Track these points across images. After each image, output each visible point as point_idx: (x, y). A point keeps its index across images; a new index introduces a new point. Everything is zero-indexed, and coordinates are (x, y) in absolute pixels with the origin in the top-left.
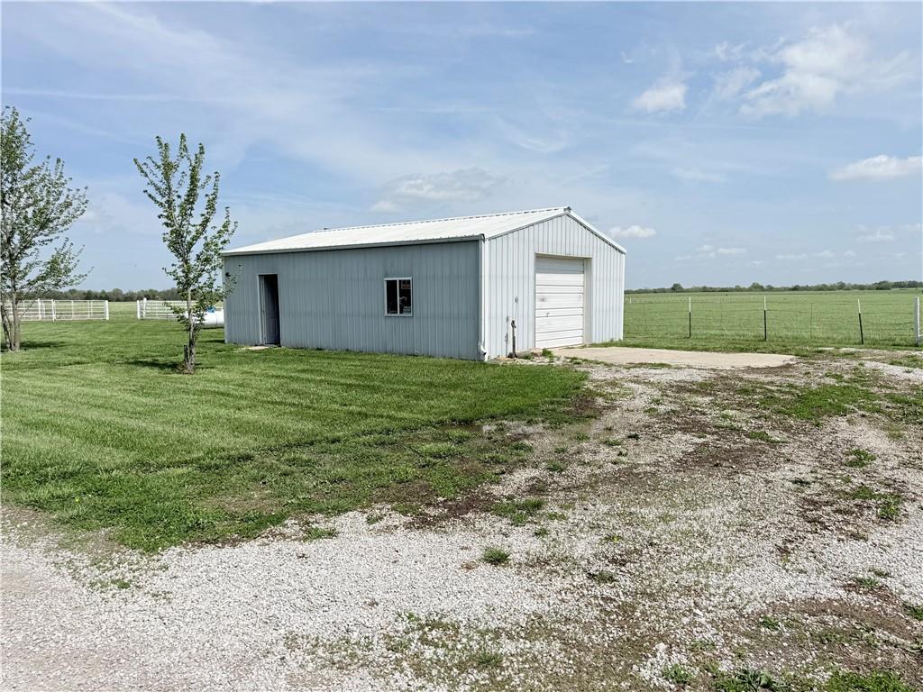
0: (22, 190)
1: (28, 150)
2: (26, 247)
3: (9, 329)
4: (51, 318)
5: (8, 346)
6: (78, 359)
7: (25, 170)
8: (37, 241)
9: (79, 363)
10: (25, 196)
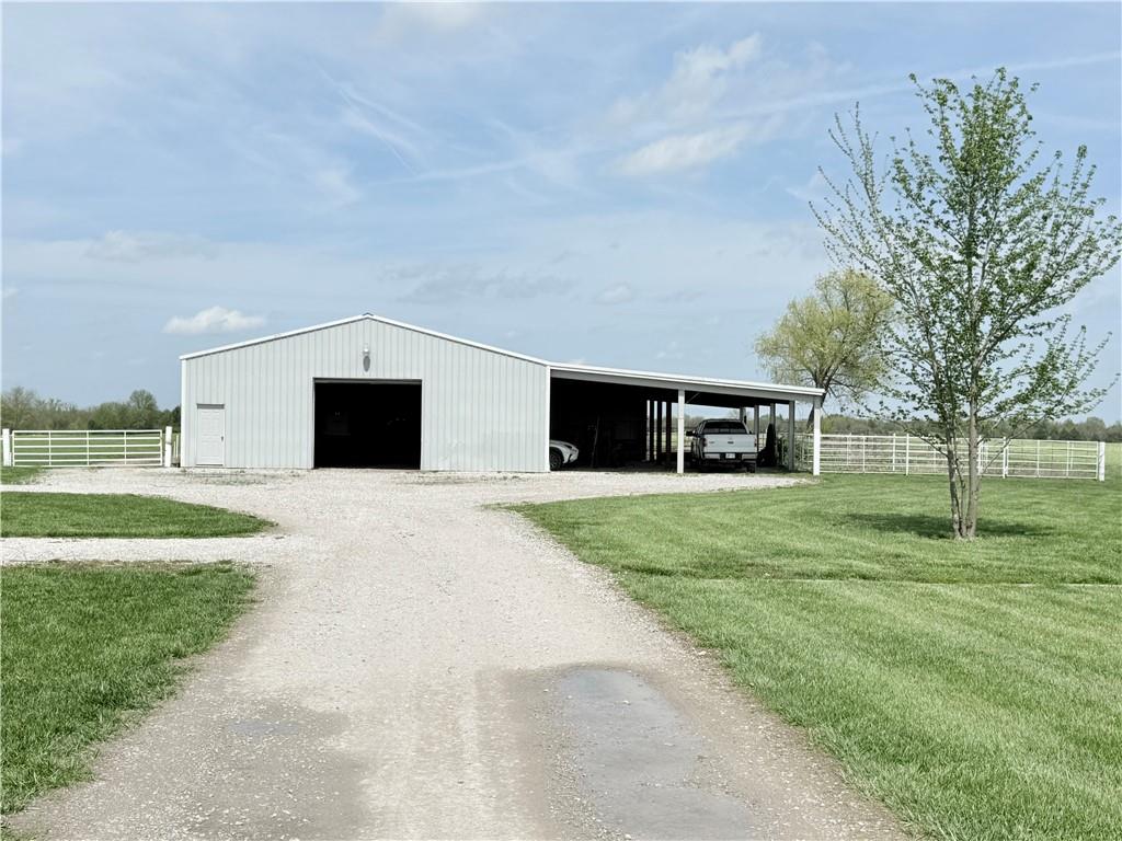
0: (1005, 228)
1: (1025, 147)
2: (1000, 339)
3: (959, 495)
4: (1001, 472)
5: (956, 527)
6: (1096, 569)
7: (1013, 189)
8: (1021, 327)
9: (1101, 580)
10: (1010, 238)
